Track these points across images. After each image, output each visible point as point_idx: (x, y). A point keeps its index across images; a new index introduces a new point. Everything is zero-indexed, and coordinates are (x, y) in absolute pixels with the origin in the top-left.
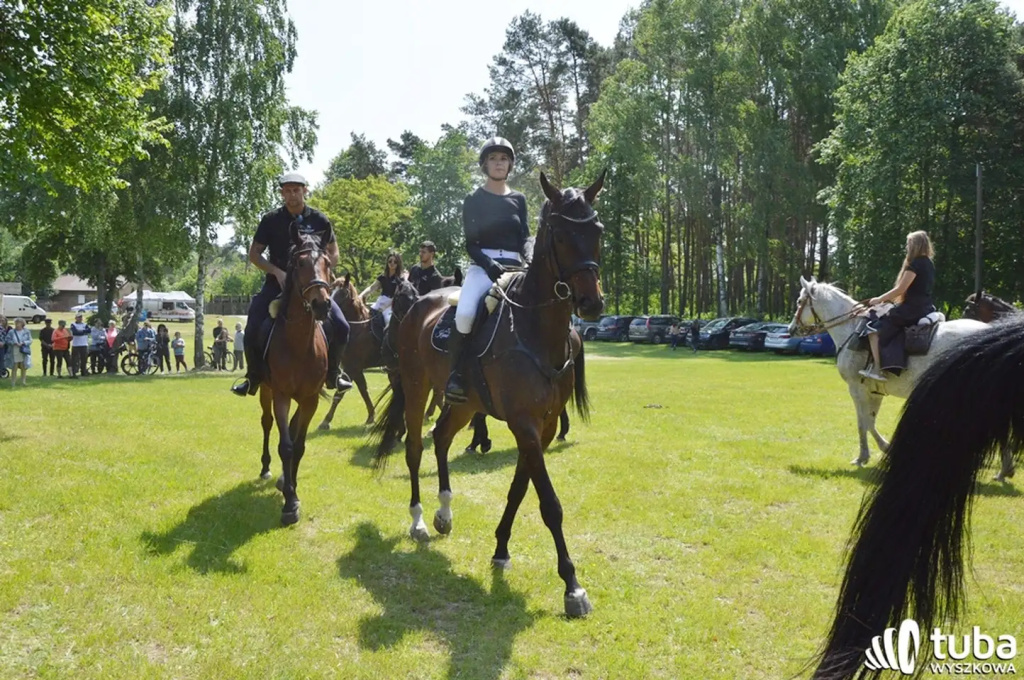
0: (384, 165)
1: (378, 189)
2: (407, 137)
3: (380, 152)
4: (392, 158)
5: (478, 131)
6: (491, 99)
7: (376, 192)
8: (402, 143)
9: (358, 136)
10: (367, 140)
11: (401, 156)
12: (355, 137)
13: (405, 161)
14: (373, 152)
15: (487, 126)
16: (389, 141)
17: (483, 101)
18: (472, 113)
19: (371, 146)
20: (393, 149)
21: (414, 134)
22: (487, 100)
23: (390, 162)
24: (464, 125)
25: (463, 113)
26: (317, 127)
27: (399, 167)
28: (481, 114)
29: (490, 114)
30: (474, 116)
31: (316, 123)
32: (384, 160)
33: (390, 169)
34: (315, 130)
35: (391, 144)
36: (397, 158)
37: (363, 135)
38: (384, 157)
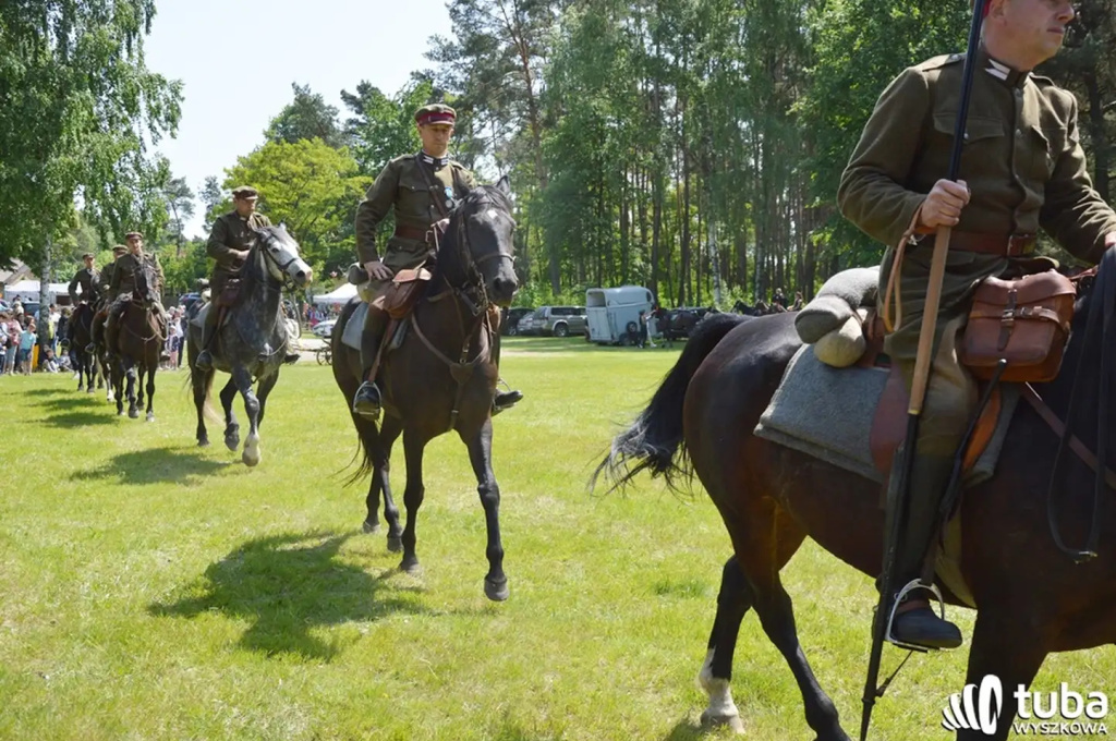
0: (335, 124)
1: (318, 155)
2: (364, 88)
3: (330, 107)
4: (345, 114)
5: (446, 82)
6: (461, 41)
7: (314, 160)
8: (358, 96)
9: (301, 87)
10: (313, 93)
11: (358, 112)
12: (297, 89)
13: (360, 118)
14: (322, 107)
15: (458, 75)
16: (343, 92)
17: (452, 44)
18: (438, 59)
19: (317, 101)
20: (348, 104)
21: (373, 85)
22: (456, 43)
23: (343, 120)
24: (430, 73)
26: (183, 99)
27: (354, 126)
28: (449, 60)
29: (461, 61)
30: (440, 63)
31: (182, 94)
32: (334, 118)
33: (342, 129)
34: (179, 103)
35: (346, 97)
36: (353, 115)
37: (307, 86)
38: (335, 114)
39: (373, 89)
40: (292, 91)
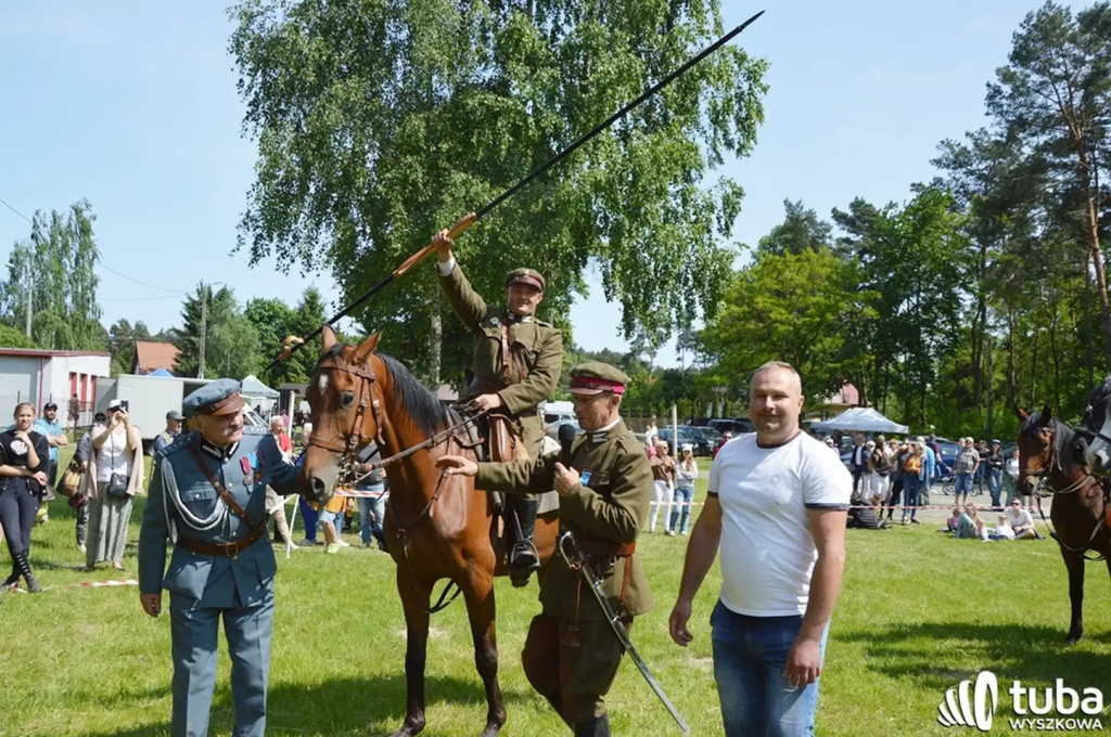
0: (827, 241)
2: (857, 205)
3: (822, 223)
4: (838, 232)
6: (976, 145)
8: (850, 214)
9: (794, 204)
10: (806, 209)
11: (849, 231)
12: (789, 206)
13: (853, 237)
14: (814, 224)
15: (971, 182)
16: (834, 210)
17: (965, 149)
18: (948, 166)
19: (810, 217)
20: (839, 223)
21: (868, 202)
22: (970, 147)
23: (835, 237)
24: (938, 181)
25: (935, 167)
27: (844, 245)
28: (961, 167)
29: (974, 166)
30: (951, 171)
32: (828, 235)
33: (834, 247)
35: (839, 217)
36: (845, 234)
37: (800, 202)
38: (829, 230)
39: (867, 206)
40: (784, 208)
